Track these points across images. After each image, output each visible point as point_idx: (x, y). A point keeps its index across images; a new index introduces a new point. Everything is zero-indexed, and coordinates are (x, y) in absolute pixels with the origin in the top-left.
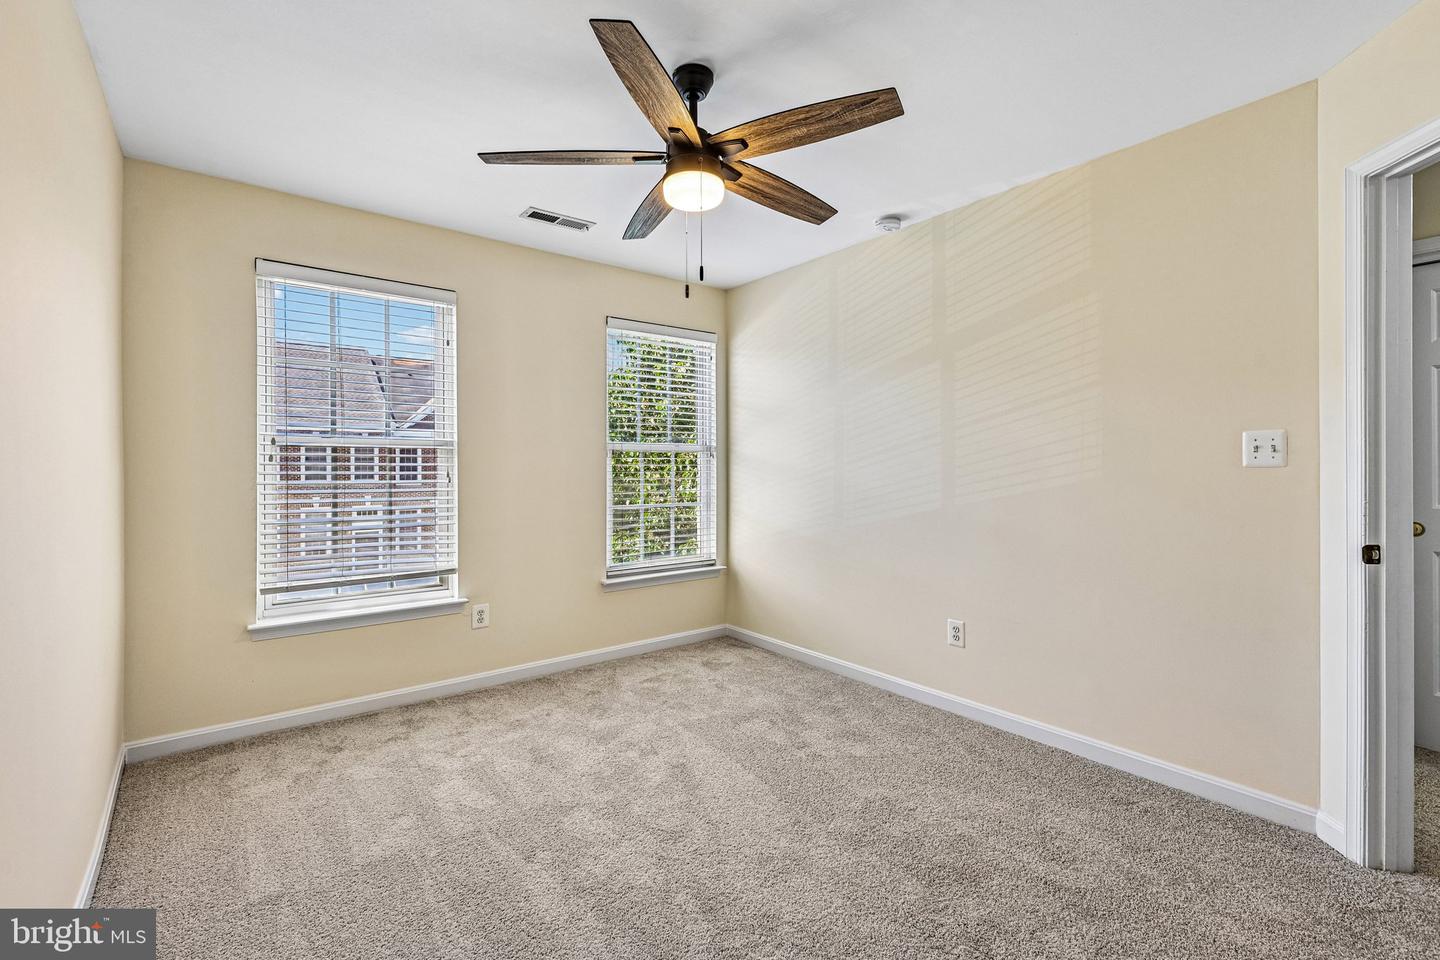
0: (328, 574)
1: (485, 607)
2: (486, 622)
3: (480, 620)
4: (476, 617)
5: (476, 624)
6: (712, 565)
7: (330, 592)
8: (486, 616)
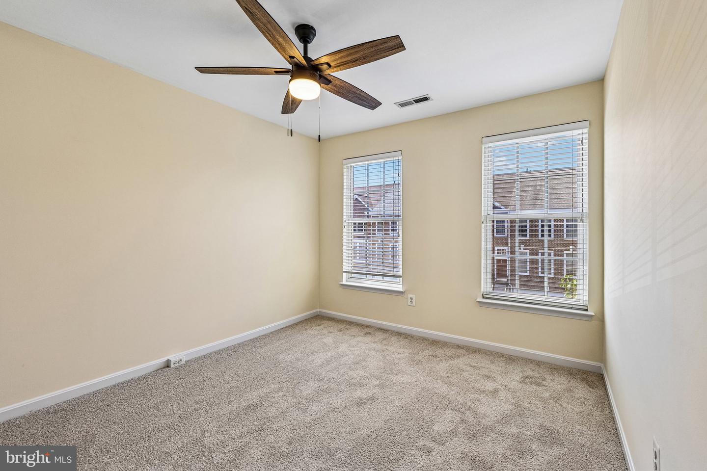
0: (364, 270)
1: (413, 296)
2: (414, 304)
3: (411, 302)
4: (409, 300)
5: (409, 304)
6: (587, 310)
7: (364, 277)
8: (414, 301)
